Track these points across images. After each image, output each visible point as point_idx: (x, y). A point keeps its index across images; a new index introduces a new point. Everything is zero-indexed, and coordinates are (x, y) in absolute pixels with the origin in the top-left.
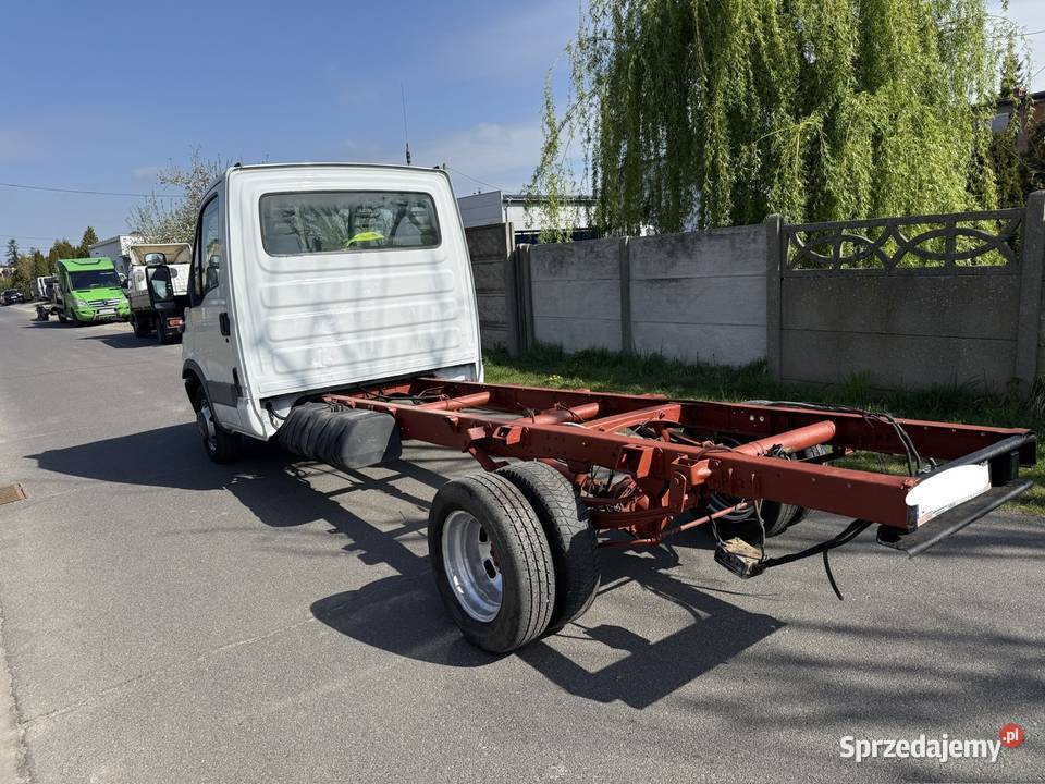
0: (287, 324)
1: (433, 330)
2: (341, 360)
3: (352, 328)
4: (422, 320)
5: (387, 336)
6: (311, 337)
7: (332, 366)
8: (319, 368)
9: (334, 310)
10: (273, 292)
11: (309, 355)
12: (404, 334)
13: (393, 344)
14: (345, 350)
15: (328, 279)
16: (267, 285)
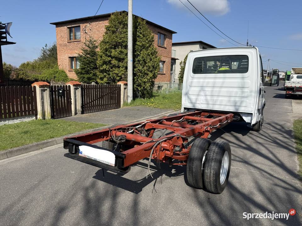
0: (194, 91)
1: (237, 99)
2: (205, 103)
3: (210, 94)
4: (233, 95)
5: (220, 98)
6: (198, 95)
7: (202, 104)
8: (199, 103)
9: (206, 89)
10: (192, 82)
11: (197, 99)
12: (226, 99)
13: (221, 101)
14: (206, 100)
15: (207, 80)
16: (191, 81)
